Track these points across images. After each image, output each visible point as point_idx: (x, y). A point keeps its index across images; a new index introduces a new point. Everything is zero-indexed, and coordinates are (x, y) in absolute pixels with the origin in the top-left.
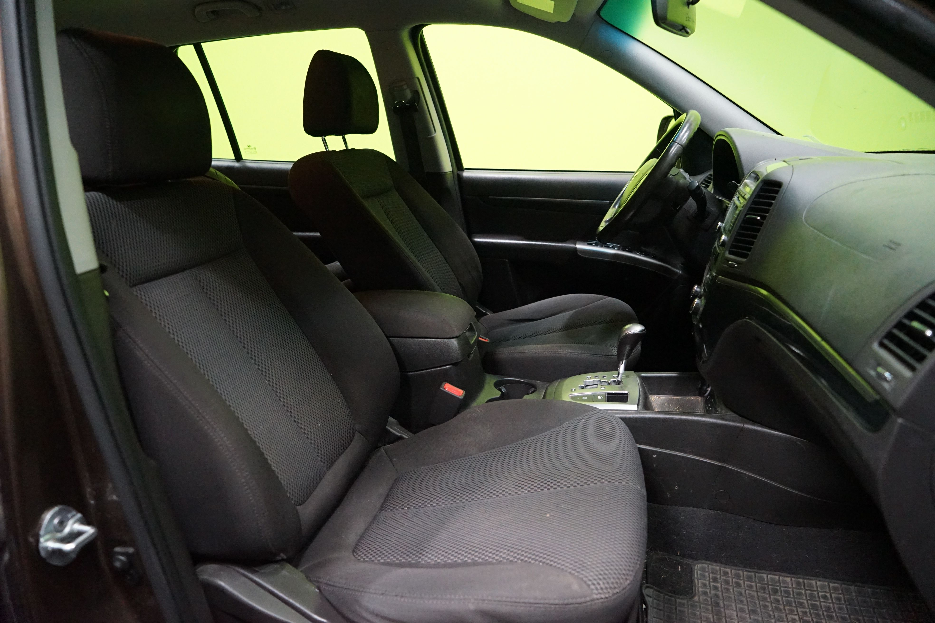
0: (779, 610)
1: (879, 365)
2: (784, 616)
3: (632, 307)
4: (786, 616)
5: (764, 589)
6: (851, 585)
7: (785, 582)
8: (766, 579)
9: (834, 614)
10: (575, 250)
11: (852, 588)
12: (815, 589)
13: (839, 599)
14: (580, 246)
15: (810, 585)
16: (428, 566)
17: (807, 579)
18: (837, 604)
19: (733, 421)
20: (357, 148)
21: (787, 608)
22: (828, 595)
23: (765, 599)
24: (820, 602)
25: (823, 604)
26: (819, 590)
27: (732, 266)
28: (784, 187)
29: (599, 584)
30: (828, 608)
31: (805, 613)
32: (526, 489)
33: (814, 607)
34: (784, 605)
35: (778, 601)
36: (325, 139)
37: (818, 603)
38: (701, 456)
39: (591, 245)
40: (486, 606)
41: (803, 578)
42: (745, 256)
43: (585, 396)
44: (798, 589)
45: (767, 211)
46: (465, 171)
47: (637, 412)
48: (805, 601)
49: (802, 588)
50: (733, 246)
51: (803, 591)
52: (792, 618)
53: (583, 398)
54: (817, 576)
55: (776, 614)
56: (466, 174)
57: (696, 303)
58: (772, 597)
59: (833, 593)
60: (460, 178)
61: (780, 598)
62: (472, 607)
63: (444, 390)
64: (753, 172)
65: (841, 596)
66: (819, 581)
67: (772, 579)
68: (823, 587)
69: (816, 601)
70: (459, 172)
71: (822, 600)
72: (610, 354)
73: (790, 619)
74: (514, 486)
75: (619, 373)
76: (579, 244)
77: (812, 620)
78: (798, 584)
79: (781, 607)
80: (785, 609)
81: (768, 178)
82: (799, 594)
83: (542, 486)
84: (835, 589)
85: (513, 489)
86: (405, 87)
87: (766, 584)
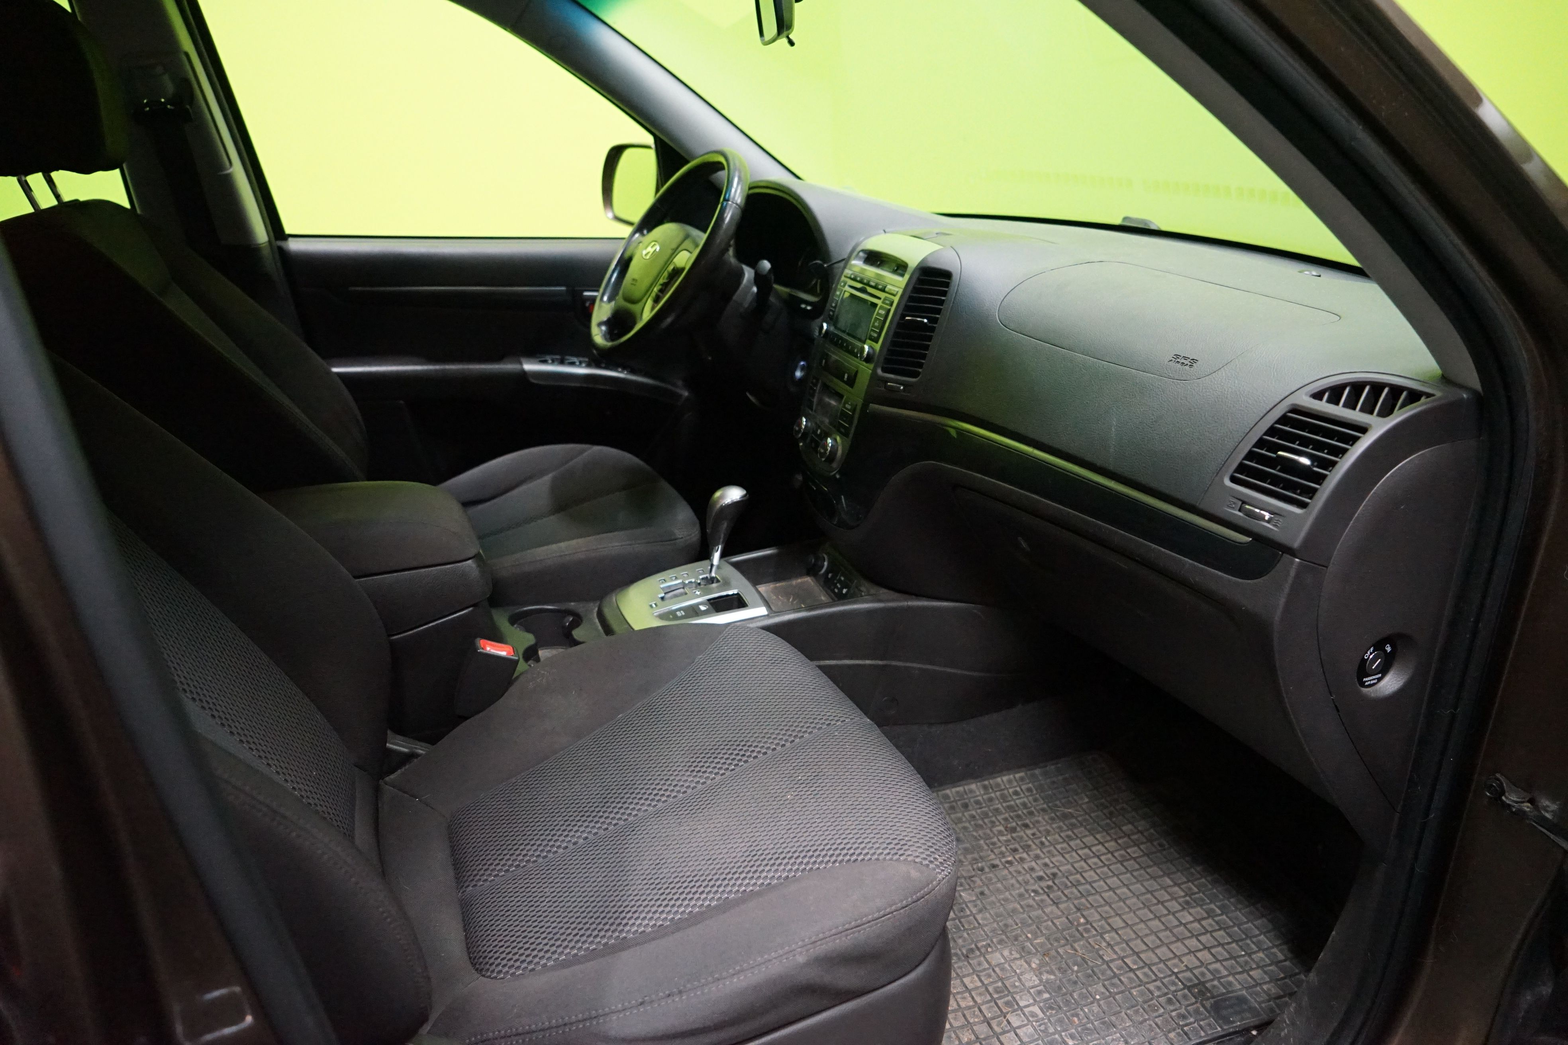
0: (981, 827)
1: (1244, 502)
2: (988, 831)
3: (642, 459)
4: (991, 831)
5: (952, 808)
6: (1035, 769)
7: (971, 791)
8: (951, 795)
9: (1033, 809)
10: (524, 374)
11: (1037, 772)
12: (1003, 787)
13: (1029, 790)
14: (530, 367)
15: (998, 785)
16: (644, 939)
17: (991, 779)
18: (1030, 796)
19: (893, 600)
20: (82, 198)
21: (986, 820)
22: (1018, 789)
23: (960, 820)
24: (1014, 800)
25: (1018, 801)
26: (1008, 786)
27: (892, 390)
28: (955, 277)
29: (935, 859)
30: (1024, 805)
31: (1006, 819)
32: (711, 772)
33: (1010, 808)
34: (982, 819)
35: (973, 817)
36: (26, 182)
37: (1012, 803)
38: (857, 659)
39: (544, 362)
40: (822, 949)
41: (988, 779)
42: (915, 375)
43: (679, 609)
44: (987, 794)
45: (939, 311)
46: (290, 239)
47: (767, 616)
48: (999, 806)
49: (991, 791)
50: (887, 361)
51: (993, 795)
52: (997, 831)
53: (679, 614)
54: (1001, 771)
55: (980, 832)
56: (294, 246)
57: (830, 445)
58: (966, 814)
59: (1023, 784)
60: (284, 256)
61: (974, 813)
62: (801, 959)
63: (484, 651)
64: (863, 251)
65: (1030, 785)
66: (1004, 775)
67: (957, 792)
68: (1010, 781)
69: (1009, 801)
70: (280, 243)
71: (1015, 797)
72: (673, 537)
73: (996, 832)
74: (689, 773)
75: (712, 565)
76: (527, 363)
77: (1017, 824)
78: (985, 787)
79: (980, 822)
80: (985, 823)
81: (924, 265)
82: (991, 800)
83: (734, 759)
84: (1022, 779)
85: (690, 779)
86: (159, 69)
87: (953, 802)
